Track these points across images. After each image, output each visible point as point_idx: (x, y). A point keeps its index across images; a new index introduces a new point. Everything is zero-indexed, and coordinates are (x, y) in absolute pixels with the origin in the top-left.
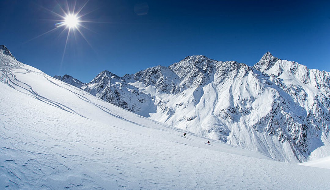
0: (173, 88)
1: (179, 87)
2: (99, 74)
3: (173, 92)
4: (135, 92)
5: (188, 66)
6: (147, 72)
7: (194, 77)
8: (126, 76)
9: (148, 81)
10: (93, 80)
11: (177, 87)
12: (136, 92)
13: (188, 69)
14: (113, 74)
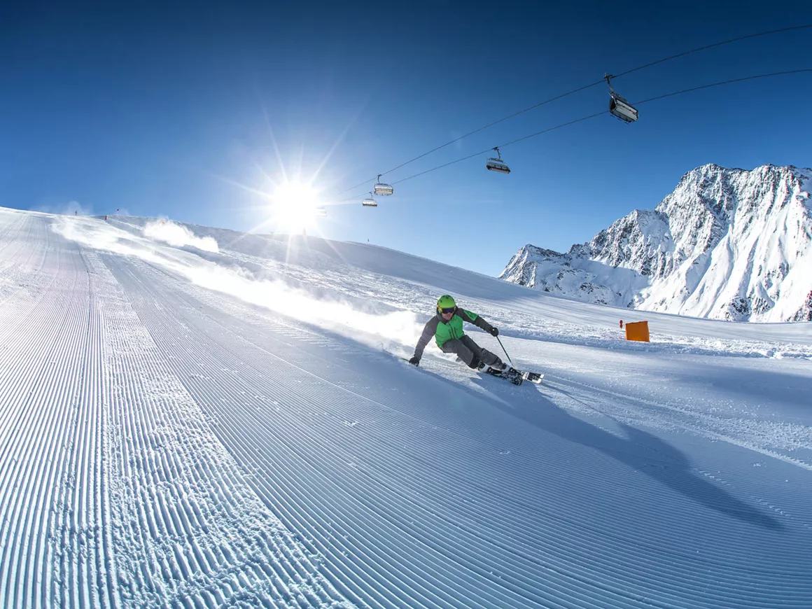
0: (660, 263)
1: (672, 260)
2: (514, 257)
3: (662, 274)
4: (585, 287)
5: (687, 200)
6: (613, 233)
7: (699, 227)
8: (575, 249)
9: (617, 253)
10: (503, 273)
11: (668, 259)
12: (586, 285)
13: (688, 207)
14: (546, 249)
